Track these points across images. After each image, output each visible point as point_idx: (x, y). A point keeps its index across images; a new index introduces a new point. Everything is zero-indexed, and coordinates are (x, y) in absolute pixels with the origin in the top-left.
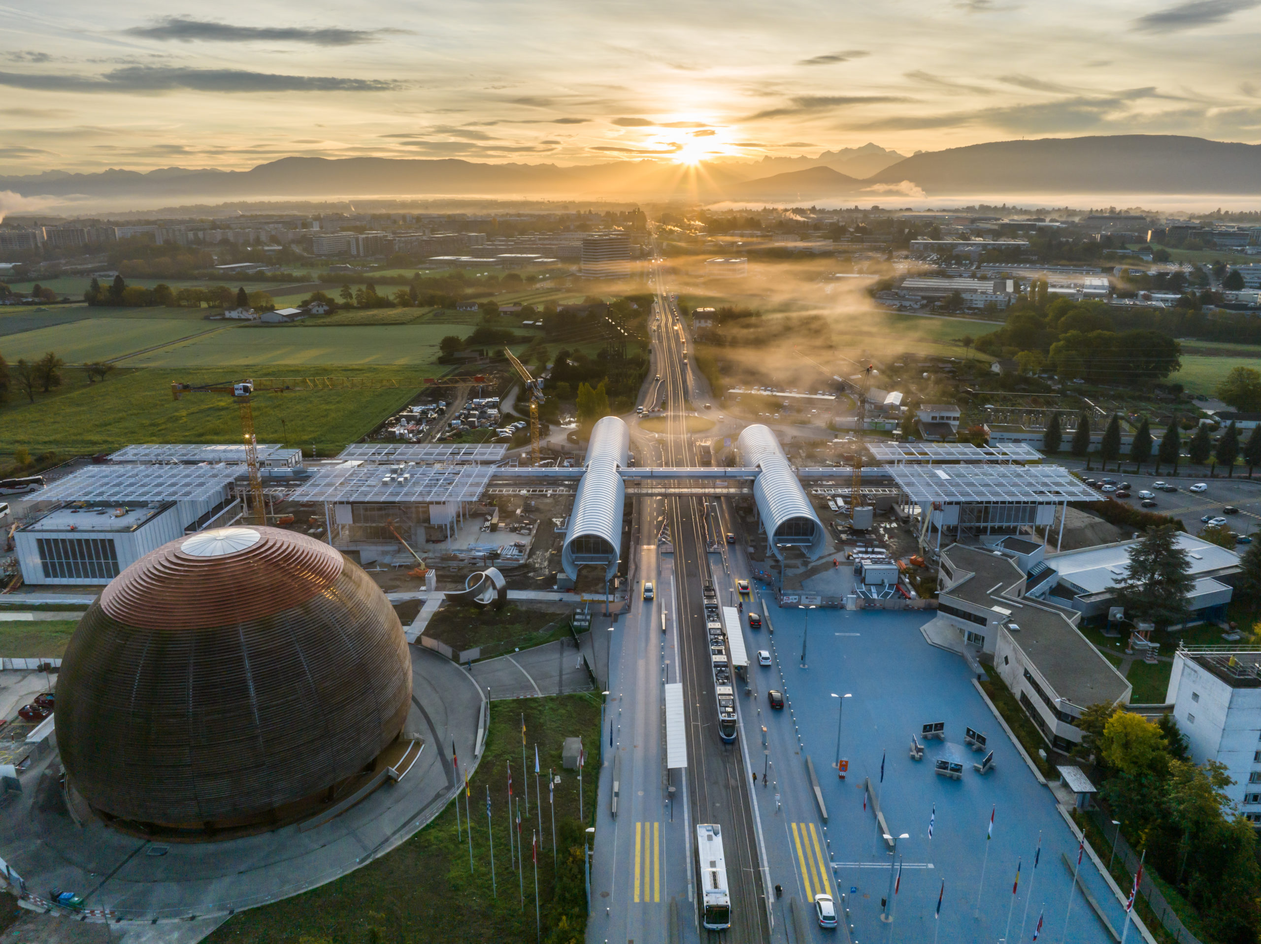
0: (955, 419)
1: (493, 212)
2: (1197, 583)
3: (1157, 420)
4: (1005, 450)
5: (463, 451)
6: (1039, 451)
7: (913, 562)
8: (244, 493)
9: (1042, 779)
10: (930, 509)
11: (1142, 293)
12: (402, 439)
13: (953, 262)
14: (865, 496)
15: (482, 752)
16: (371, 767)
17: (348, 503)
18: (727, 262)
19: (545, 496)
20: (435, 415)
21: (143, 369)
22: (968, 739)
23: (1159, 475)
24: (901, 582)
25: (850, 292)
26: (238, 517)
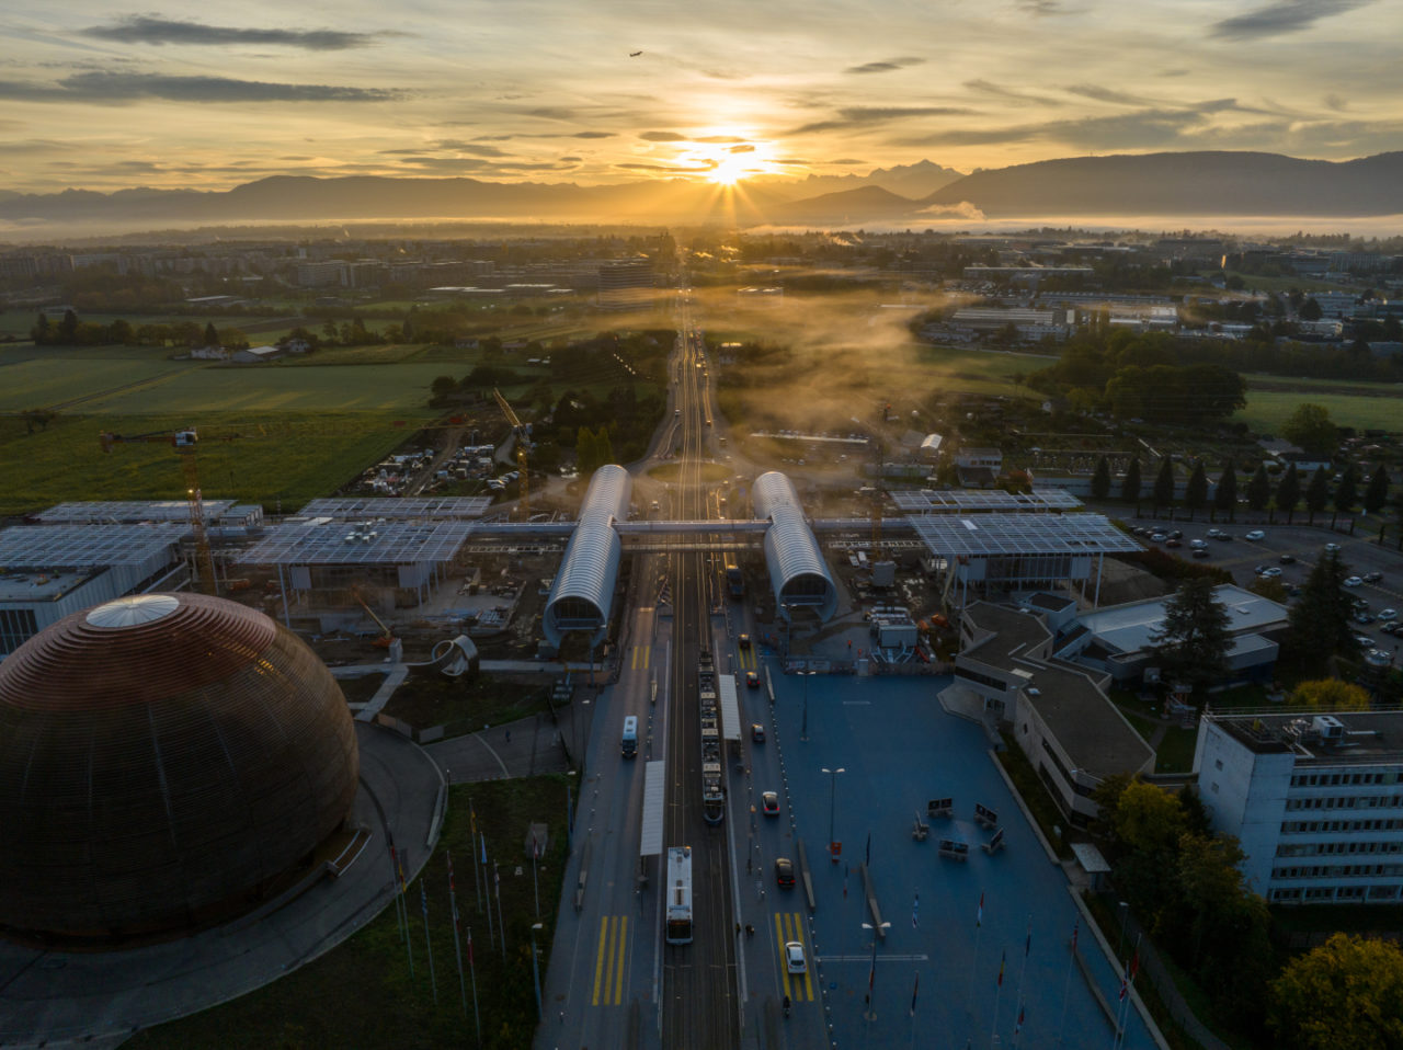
0: (996, 463)
1: (504, 237)
2: (1237, 639)
3: (1218, 463)
4: (1041, 497)
5: (441, 505)
6: (1078, 497)
7: (935, 621)
8: (193, 555)
9: (1055, 859)
10: (955, 562)
11: (1212, 323)
12: (379, 493)
13: (1010, 290)
14: (890, 549)
15: (435, 842)
16: (308, 861)
17: (305, 565)
18: (760, 293)
19: (537, 554)
20: (420, 465)
21: (92, 416)
22: (978, 816)
23: (1214, 522)
24: (920, 644)
25: (890, 324)
26: (185, 583)
